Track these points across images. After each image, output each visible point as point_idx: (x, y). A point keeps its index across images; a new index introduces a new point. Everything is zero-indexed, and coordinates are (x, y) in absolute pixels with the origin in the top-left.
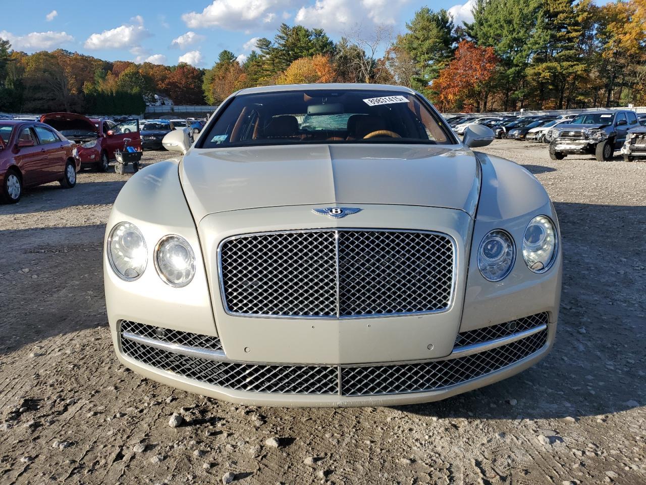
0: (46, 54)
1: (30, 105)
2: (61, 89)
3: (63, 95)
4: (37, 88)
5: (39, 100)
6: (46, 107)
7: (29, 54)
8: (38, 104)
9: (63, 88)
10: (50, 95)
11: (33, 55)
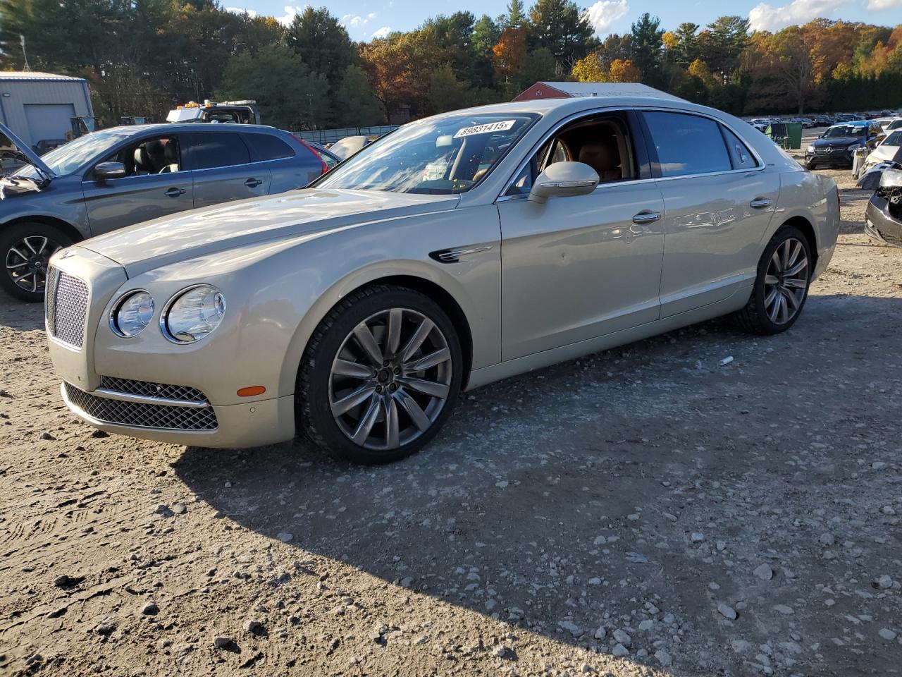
0: (795, 30)
1: (752, 105)
2: (798, 78)
3: (799, 87)
4: (766, 81)
5: (766, 96)
6: (772, 106)
7: (774, 33)
8: (762, 103)
9: (801, 77)
10: (781, 88)
11: (777, 34)
